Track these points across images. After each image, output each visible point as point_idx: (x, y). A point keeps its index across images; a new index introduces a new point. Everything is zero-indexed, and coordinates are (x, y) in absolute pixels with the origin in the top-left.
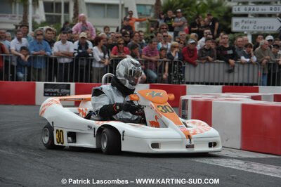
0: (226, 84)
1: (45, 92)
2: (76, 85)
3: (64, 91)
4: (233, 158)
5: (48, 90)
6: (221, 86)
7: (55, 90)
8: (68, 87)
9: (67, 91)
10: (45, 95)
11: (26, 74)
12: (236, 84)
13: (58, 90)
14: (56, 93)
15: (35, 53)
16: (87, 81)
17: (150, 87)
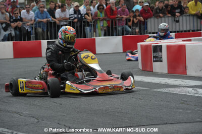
0: (178, 32)
4: (184, 87)
6: (174, 34)
12: (185, 31)
17: (123, 37)
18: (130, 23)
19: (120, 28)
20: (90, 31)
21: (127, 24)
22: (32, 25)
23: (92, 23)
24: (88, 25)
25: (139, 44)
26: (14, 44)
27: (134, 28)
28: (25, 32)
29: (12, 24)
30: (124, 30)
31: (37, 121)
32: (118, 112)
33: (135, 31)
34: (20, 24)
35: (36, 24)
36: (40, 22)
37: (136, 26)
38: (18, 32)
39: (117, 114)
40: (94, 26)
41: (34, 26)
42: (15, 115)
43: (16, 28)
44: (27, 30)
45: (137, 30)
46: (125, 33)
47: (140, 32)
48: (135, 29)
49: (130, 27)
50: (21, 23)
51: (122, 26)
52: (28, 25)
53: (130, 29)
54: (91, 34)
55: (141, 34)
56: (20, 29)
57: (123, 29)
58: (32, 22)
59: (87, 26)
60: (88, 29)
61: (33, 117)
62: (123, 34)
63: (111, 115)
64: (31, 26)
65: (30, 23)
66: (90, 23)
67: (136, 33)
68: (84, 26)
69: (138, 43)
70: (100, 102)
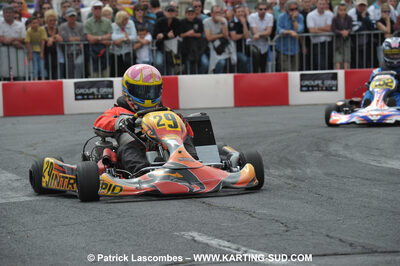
1: (302, 86)
2: (346, 73)
3: (328, 83)
5: (307, 83)
7: (316, 82)
8: (335, 77)
9: (334, 82)
10: (301, 90)
11: (275, 63)
13: (319, 82)
14: (318, 86)
15: (286, 32)
16: (361, 67)
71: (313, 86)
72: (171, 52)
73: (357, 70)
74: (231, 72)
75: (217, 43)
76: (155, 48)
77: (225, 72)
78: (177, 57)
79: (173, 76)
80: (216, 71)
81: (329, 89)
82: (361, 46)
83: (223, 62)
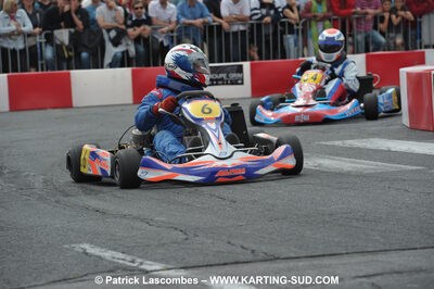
2: (252, 65)
3: (233, 76)
7: (221, 76)
8: (240, 69)
9: (239, 75)
13: (224, 76)
14: (222, 79)
15: (187, 21)
17: (367, 57)
18: (383, 26)
19: (360, 38)
20: (296, 45)
21: (375, 27)
22: (172, 31)
23: (300, 27)
24: (291, 32)
25: (404, 71)
26: (134, 74)
27: (392, 35)
28: (157, 47)
29: (130, 31)
30: (370, 40)
31: (185, 237)
32: (357, 220)
33: (395, 43)
34: (146, 30)
35: (179, 30)
36: (187, 27)
37: (397, 32)
38: (142, 49)
39: (355, 223)
40: (305, 33)
41: (175, 34)
42: (138, 224)
43: (137, 40)
44: (162, 43)
45: (399, 40)
46: (371, 48)
47: (405, 45)
48: (394, 38)
49: (383, 34)
50: (148, 28)
51: (366, 31)
52: (163, 33)
53: (382, 39)
54: (298, 50)
55: (407, 49)
56: (146, 40)
57: (366, 38)
58: (171, 27)
59: (289, 33)
60: (290, 39)
61: (176, 229)
62: (367, 50)
63: (341, 225)
64: (171, 34)
65: (166, 28)
66: (296, 27)
67: (396, 47)
68: (283, 33)
69: (401, 70)
70: (319, 198)
71: (217, 80)
72: (62, 43)
73: (264, 61)
74: (129, 66)
75: (113, 34)
76: (44, 40)
77: (122, 66)
78: (68, 49)
79: (65, 71)
80: (111, 65)
81: (234, 82)
82: (267, 36)
83: (119, 55)
